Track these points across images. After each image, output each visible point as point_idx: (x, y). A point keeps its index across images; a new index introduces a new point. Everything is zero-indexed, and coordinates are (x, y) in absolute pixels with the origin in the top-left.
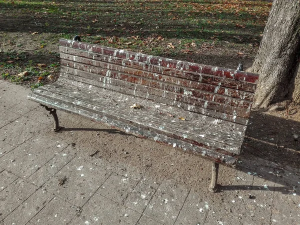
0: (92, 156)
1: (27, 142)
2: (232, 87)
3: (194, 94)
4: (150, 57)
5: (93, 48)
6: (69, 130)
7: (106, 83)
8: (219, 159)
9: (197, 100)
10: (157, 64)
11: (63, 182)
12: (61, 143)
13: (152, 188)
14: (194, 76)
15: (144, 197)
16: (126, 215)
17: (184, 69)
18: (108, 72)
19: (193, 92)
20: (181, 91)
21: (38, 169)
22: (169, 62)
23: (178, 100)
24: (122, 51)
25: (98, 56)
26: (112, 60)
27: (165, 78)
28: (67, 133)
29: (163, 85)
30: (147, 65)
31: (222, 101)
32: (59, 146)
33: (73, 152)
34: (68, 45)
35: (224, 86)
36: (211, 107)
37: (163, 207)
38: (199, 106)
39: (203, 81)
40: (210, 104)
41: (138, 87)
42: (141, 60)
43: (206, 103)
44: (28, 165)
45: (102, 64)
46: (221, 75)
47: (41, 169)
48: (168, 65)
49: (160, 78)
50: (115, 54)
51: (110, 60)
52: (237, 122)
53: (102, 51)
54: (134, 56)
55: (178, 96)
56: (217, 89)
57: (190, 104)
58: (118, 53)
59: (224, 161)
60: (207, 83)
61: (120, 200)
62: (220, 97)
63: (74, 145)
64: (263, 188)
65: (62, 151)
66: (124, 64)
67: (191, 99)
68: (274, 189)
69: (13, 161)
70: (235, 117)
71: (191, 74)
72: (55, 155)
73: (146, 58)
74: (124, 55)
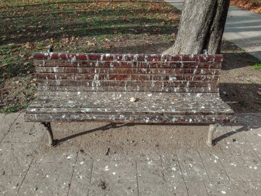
0: (107, 154)
1: (32, 165)
2: (205, 67)
3: (178, 78)
4: (136, 56)
5: (77, 57)
6: (64, 140)
7: (95, 86)
8: (225, 120)
9: (180, 83)
10: (143, 60)
11: (104, 186)
12: (68, 154)
13: (174, 160)
14: (177, 64)
15: (174, 169)
16: (175, 188)
17: (168, 60)
18: (97, 76)
19: (177, 77)
20: (167, 78)
21: (70, 185)
22: (154, 57)
23: (165, 86)
24: (107, 55)
25: (84, 63)
26: (100, 64)
27: (153, 70)
28: (65, 143)
29: (151, 77)
30: (135, 63)
31: (199, 79)
32: (69, 157)
33: (88, 158)
34: (46, 58)
35: (200, 68)
36: (192, 85)
37: (192, 170)
38: (182, 86)
39: (184, 67)
40: (191, 83)
41: (128, 83)
42: (129, 59)
43: (188, 84)
44: (56, 186)
45: (88, 69)
46: (197, 60)
47: (72, 185)
48: (154, 60)
49: (148, 71)
50: (102, 58)
51: (97, 65)
52: (213, 92)
53: (87, 58)
54: (121, 57)
55: (165, 83)
56: (195, 71)
57: (176, 87)
58: (104, 57)
59: (229, 120)
60: (187, 67)
61: (161, 179)
62: (197, 76)
63: (82, 151)
64: (233, 133)
65: (76, 160)
66: (112, 66)
67: (176, 83)
68: (240, 130)
69: (37, 189)
70: (210, 89)
71: (174, 63)
72: (74, 167)
73: (132, 58)
74: (111, 58)
